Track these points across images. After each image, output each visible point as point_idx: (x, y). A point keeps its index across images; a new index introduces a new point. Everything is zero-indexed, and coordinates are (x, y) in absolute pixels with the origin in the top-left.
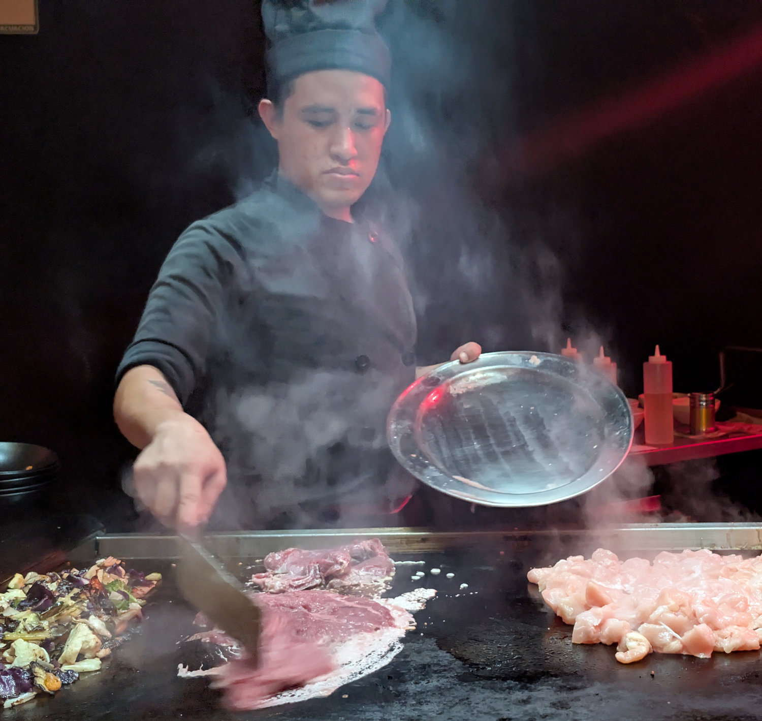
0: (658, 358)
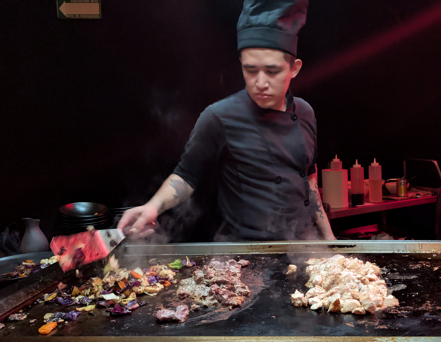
0: (375, 164)
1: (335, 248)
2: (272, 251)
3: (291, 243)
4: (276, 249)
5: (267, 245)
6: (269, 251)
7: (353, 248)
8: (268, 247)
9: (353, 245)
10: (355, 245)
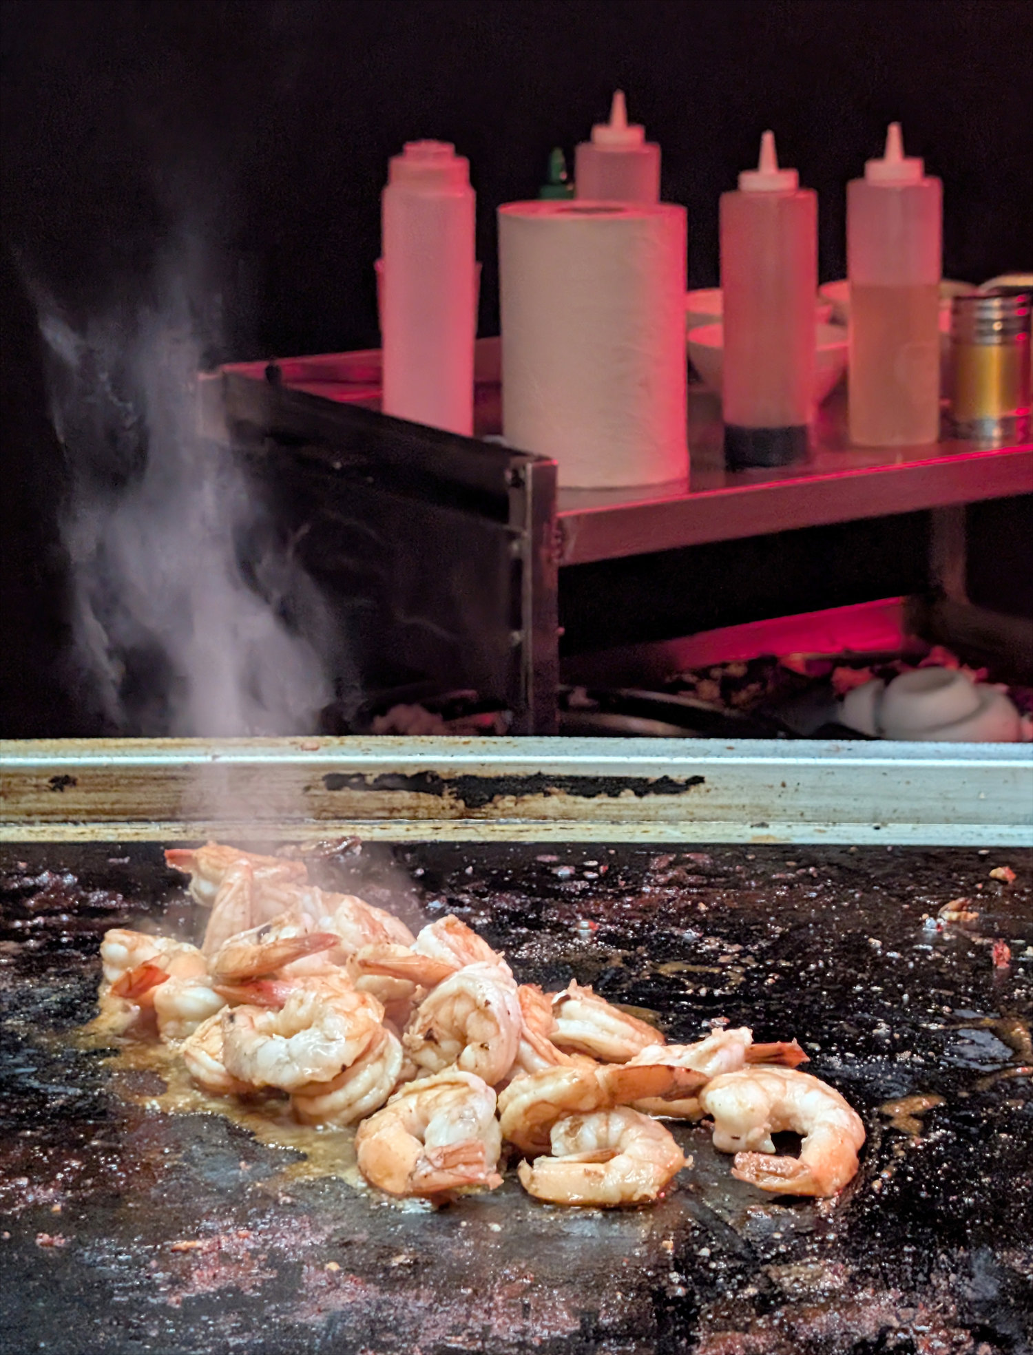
0: (894, 167)
1: (547, 794)
2: (76, 812)
3: (224, 759)
4: (107, 799)
5: (40, 771)
6: (52, 813)
7: (684, 799)
8: (45, 781)
9: (679, 776)
10: (698, 780)
